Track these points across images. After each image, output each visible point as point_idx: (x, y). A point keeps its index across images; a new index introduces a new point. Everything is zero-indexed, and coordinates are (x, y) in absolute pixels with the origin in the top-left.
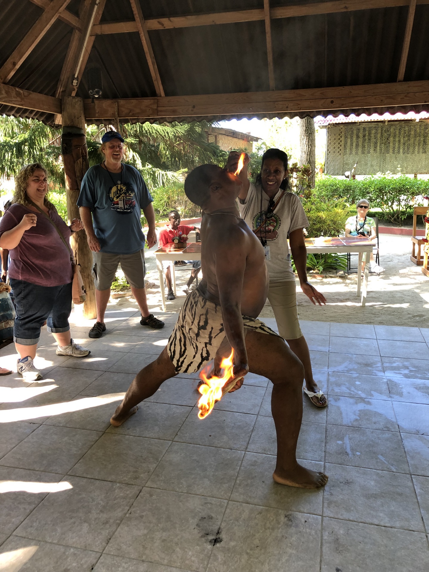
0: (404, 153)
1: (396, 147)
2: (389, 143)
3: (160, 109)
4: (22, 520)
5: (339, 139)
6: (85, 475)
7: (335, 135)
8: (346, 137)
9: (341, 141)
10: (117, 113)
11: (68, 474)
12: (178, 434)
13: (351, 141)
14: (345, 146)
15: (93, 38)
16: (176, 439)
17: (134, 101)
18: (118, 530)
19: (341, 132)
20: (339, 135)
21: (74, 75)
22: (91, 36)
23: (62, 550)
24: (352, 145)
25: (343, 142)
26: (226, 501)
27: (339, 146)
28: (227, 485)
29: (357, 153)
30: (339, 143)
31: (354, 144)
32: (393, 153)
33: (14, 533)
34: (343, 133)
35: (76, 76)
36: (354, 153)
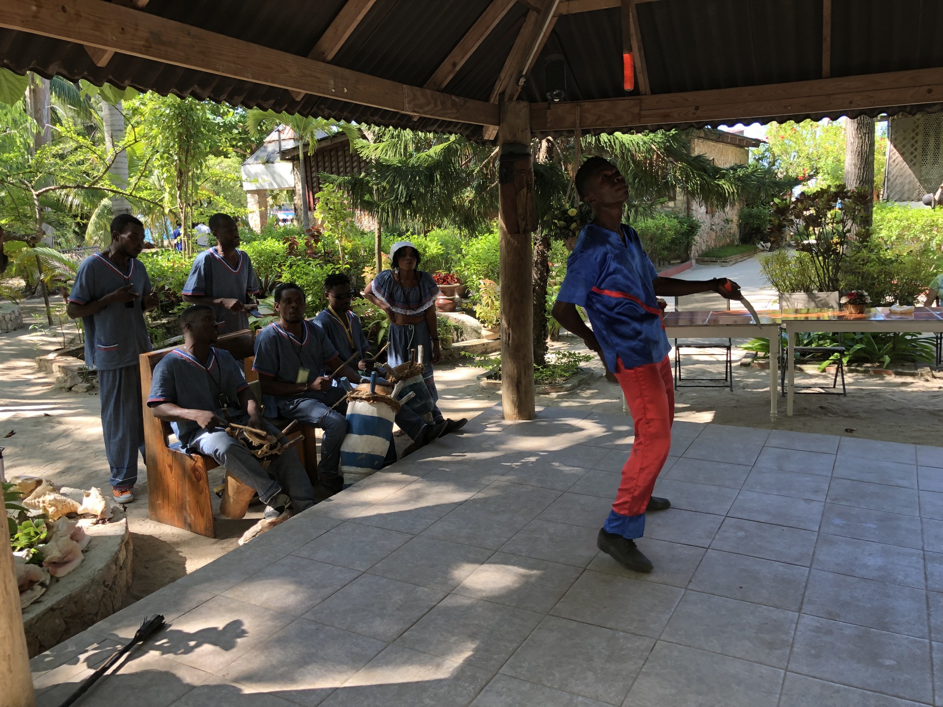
3: (644, 113)
4: (506, 658)
5: (913, 138)
6: (573, 617)
7: (905, 131)
8: (927, 134)
9: (916, 142)
10: (578, 122)
11: (550, 613)
12: (693, 580)
14: (924, 150)
15: (556, 19)
16: (690, 587)
17: (605, 104)
18: (635, 684)
19: (917, 127)
20: (913, 131)
21: (522, 71)
22: (553, 16)
23: (568, 697)
25: (920, 143)
26: (783, 671)
27: (912, 149)
28: (780, 652)
30: (913, 146)
33: (501, 671)
34: (920, 128)
35: (524, 73)
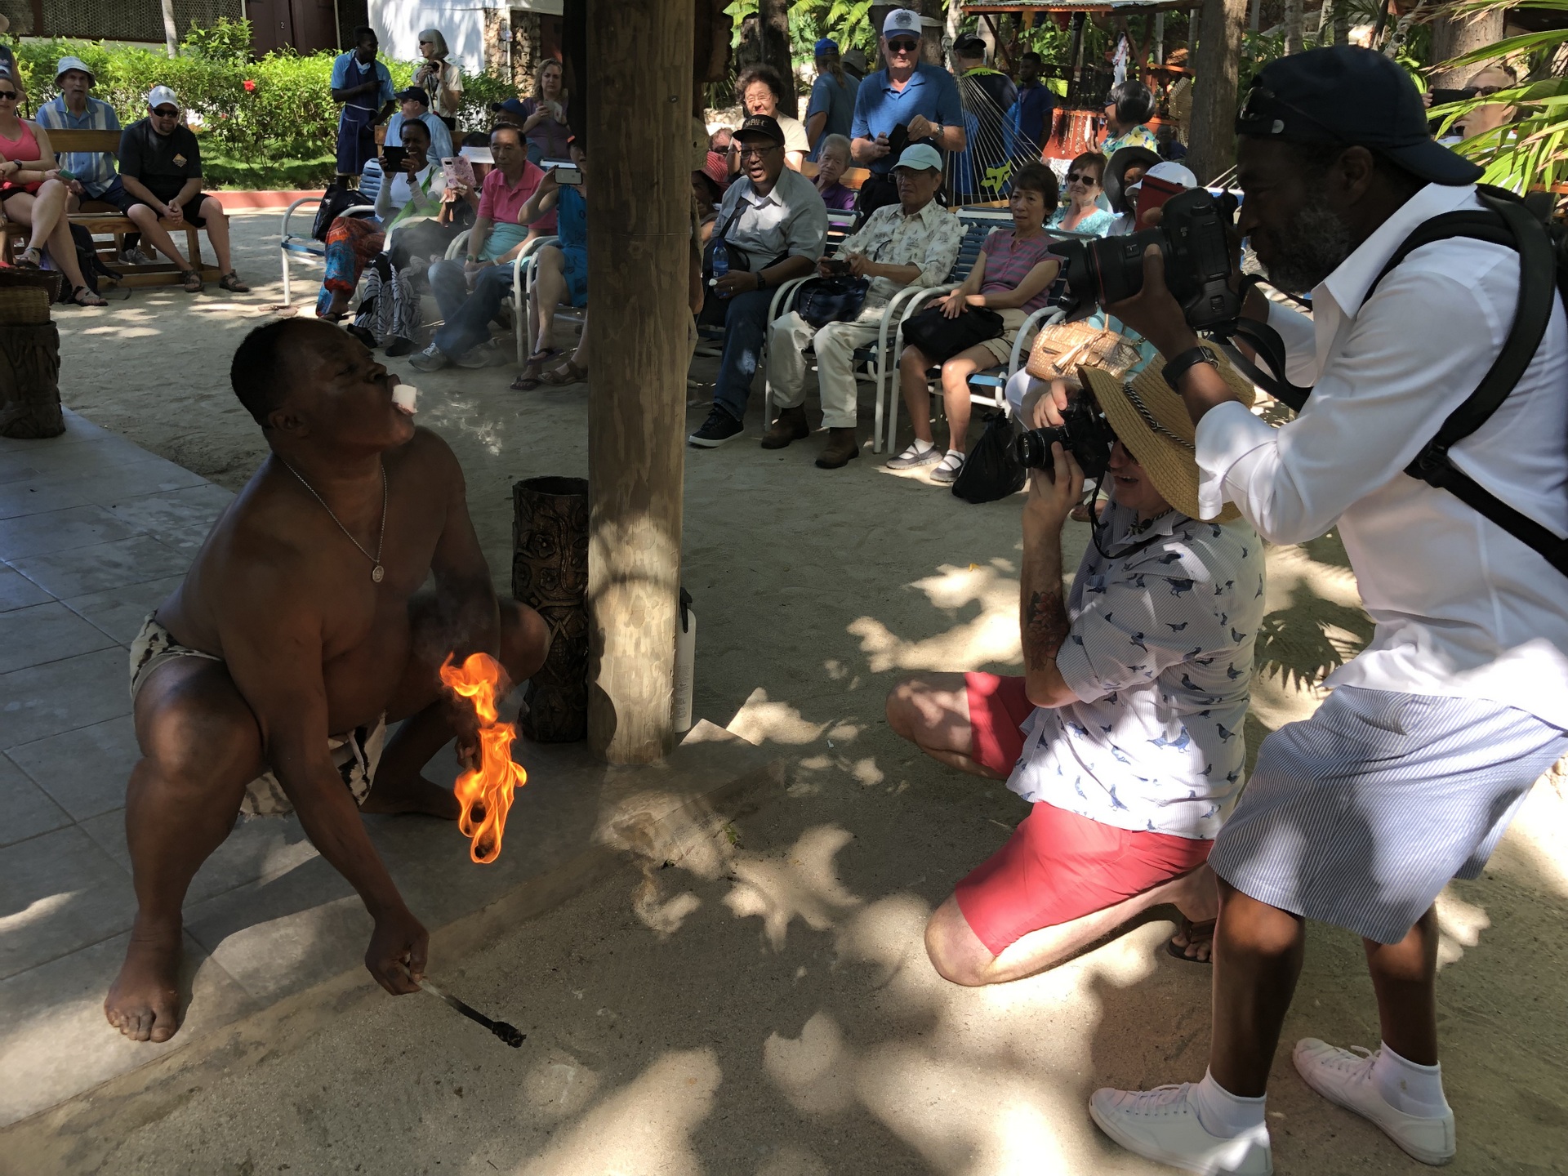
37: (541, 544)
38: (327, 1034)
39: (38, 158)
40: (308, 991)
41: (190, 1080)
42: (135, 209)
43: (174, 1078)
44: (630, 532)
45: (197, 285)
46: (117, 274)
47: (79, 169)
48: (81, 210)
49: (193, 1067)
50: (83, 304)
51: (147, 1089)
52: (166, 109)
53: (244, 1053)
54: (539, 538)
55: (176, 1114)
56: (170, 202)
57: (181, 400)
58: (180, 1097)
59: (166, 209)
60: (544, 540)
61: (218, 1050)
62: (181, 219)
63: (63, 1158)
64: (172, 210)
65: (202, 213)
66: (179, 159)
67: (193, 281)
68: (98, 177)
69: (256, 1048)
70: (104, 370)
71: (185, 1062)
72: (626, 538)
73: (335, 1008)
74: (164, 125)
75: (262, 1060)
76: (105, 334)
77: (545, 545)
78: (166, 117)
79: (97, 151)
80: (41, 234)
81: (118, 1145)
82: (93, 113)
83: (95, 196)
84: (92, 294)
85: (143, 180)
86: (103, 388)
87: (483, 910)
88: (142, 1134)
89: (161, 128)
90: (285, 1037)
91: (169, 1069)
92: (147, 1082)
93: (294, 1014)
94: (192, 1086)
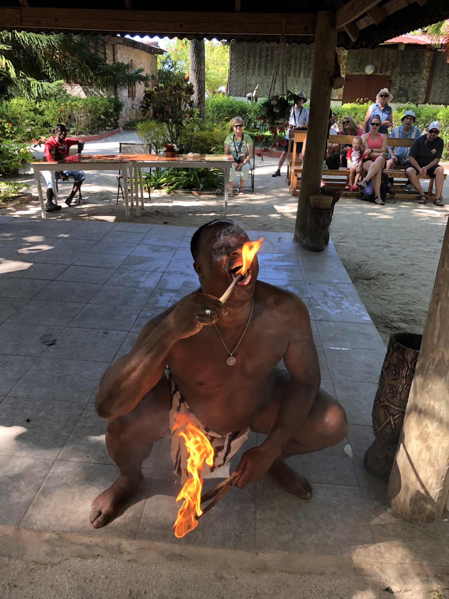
0: (304, 77)
1: (297, 70)
2: (291, 65)
3: (23, 19)
5: (242, 58)
7: (238, 53)
8: (249, 56)
9: (244, 60)
13: (254, 60)
14: (248, 66)
19: (244, 51)
20: (242, 53)
24: (254, 65)
25: (246, 62)
27: (242, 65)
29: (259, 74)
30: (242, 63)
31: (257, 65)
32: (295, 76)
34: (246, 52)
36: (256, 73)
37: (393, 371)
38: (161, 567)
39: (380, 148)
40: (156, 543)
41: (98, 551)
42: (409, 169)
43: (92, 546)
44: (430, 386)
45: (423, 201)
46: (393, 193)
47: (399, 153)
48: (395, 168)
49: (101, 546)
50: (376, 203)
51: (81, 544)
52: (434, 130)
53: (122, 553)
54: (392, 367)
55: (90, 561)
56: (423, 167)
57: (378, 246)
58: (94, 555)
59: (421, 170)
60: (394, 370)
61: (112, 545)
62: (425, 175)
63: (44, 552)
64: (423, 171)
65: (435, 172)
66: (434, 151)
67: (423, 200)
68: (405, 156)
69: (128, 554)
70: (361, 229)
71: (98, 543)
72: (427, 389)
73: (167, 557)
74: (431, 137)
75: (129, 561)
76: (372, 216)
77: (394, 372)
78: (433, 134)
79: (408, 147)
80: (370, 176)
81: (66, 559)
82: (411, 132)
83: (402, 163)
84: (381, 200)
85: (417, 159)
86: (356, 236)
87: (257, 554)
88: (76, 560)
89: (430, 138)
90: (141, 557)
91: (91, 541)
92: (81, 542)
93: (147, 549)
94: (100, 554)
